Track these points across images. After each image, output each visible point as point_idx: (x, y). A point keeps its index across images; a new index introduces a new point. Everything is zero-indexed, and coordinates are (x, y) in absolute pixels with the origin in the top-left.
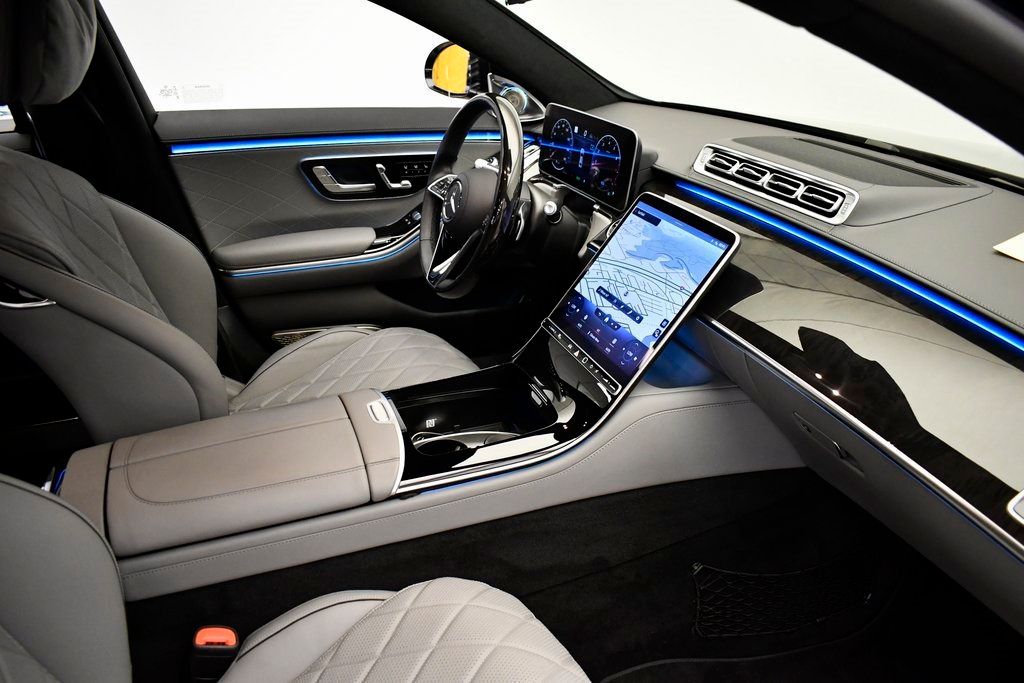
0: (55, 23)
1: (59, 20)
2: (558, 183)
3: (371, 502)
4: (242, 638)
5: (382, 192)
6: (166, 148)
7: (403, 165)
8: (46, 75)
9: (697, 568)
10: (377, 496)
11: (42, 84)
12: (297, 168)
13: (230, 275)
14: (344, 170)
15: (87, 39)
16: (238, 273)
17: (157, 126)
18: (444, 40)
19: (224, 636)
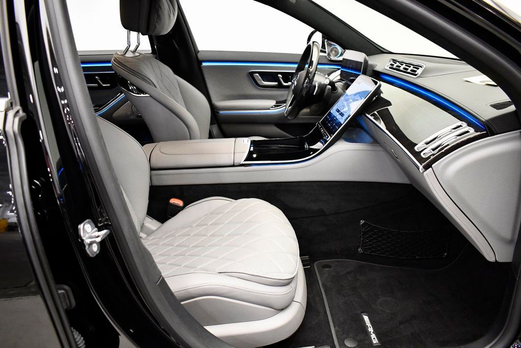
0: (161, 8)
1: (162, 7)
2: (344, 81)
3: (234, 166)
4: (185, 205)
5: (280, 86)
6: (200, 62)
7: (289, 76)
8: (157, 24)
9: (362, 222)
10: (235, 165)
11: (155, 27)
12: (248, 75)
13: (218, 113)
14: (266, 76)
15: (172, 15)
16: (221, 112)
17: (199, 55)
18: (313, 30)
19: (179, 202)
